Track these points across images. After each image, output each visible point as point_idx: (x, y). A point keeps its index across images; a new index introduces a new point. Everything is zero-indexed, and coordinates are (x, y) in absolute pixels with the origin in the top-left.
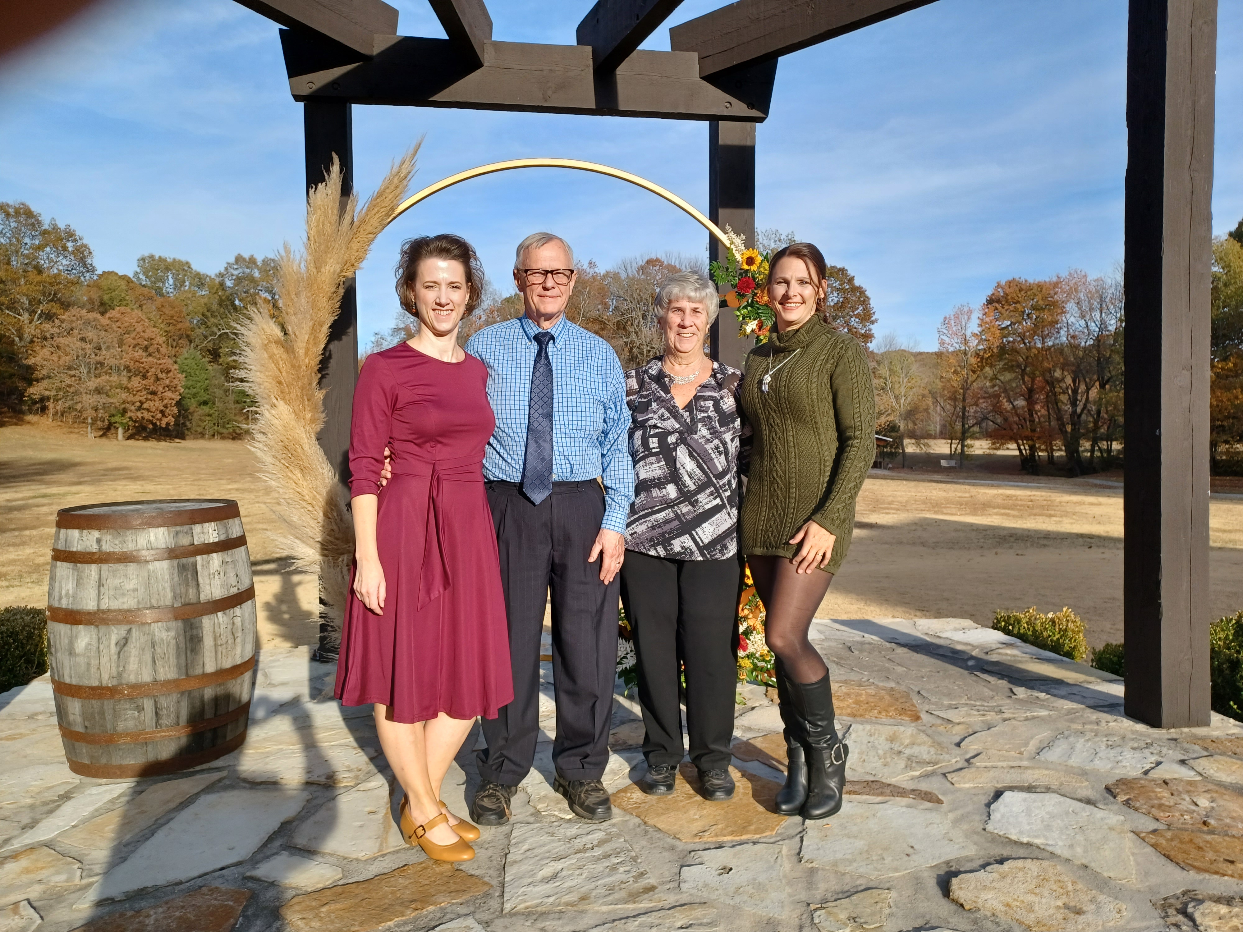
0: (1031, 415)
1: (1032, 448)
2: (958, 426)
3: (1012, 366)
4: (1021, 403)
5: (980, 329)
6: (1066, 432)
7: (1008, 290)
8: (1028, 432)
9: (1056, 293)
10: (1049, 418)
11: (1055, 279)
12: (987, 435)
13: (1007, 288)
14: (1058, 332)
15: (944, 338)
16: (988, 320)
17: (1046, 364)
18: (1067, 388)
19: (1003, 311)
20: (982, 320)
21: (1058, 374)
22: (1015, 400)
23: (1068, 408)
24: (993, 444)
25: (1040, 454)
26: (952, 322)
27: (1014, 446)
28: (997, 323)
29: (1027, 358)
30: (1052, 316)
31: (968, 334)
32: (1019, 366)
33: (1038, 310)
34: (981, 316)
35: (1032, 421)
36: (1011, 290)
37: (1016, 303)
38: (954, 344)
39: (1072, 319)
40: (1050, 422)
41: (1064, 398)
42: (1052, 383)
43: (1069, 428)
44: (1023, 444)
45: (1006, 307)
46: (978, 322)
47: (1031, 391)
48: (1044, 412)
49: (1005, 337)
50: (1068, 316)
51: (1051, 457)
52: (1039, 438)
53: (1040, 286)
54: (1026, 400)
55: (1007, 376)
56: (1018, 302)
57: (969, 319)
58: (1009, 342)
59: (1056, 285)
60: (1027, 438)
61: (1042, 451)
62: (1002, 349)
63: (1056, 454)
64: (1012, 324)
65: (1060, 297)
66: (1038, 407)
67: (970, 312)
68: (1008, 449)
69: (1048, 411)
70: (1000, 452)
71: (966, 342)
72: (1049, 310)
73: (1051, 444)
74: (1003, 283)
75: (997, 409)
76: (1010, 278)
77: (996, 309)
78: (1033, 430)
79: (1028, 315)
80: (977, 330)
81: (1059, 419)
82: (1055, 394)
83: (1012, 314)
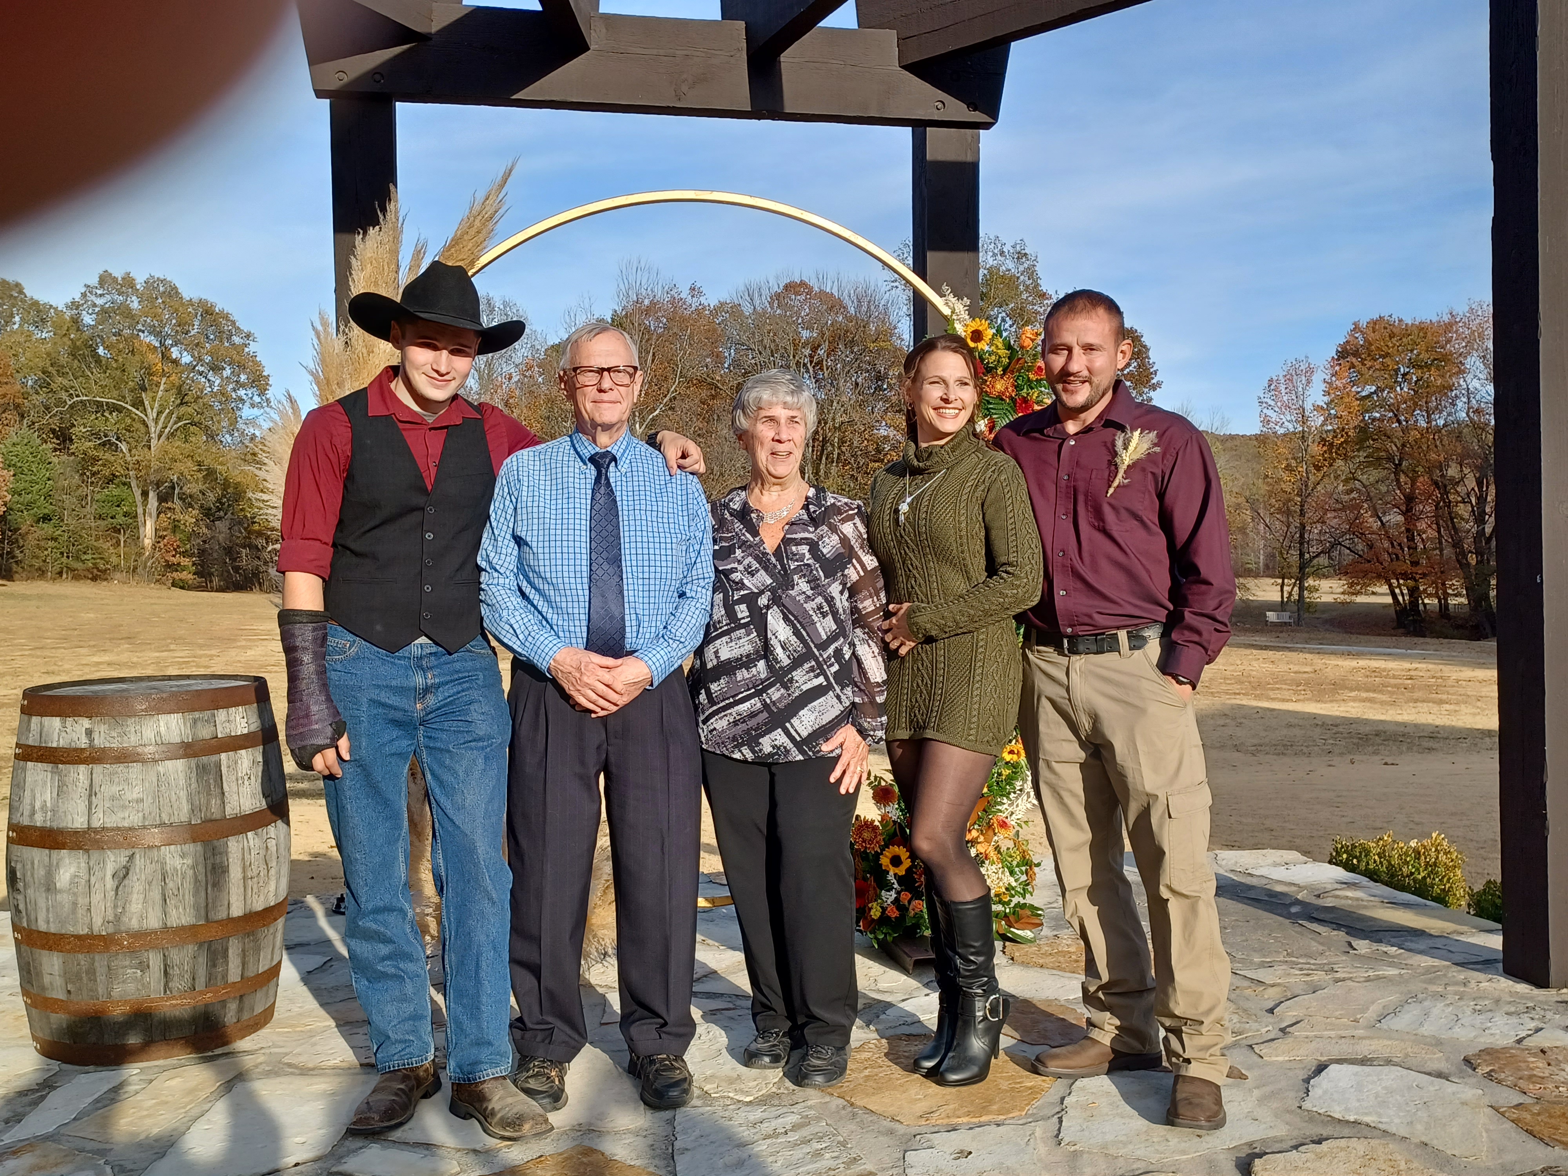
0: (1411, 539)
1: (1414, 592)
2: (1294, 557)
3: (1379, 459)
4: (1395, 518)
5: (1326, 399)
6: (1468, 564)
7: (1371, 336)
8: (1407, 567)
9: (1449, 341)
10: (1440, 543)
11: (1446, 318)
12: (1341, 571)
13: (1370, 332)
14: (1453, 404)
15: (1270, 412)
16: (1339, 383)
17: (1433, 456)
18: (1468, 494)
19: (1364, 370)
20: (1330, 384)
21: (1453, 471)
22: (1384, 513)
23: (1470, 526)
24: (1351, 585)
25: (1426, 601)
26: (1282, 387)
27: (1385, 589)
28: (1354, 389)
29: (1404, 445)
30: (1443, 376)
31: (1308, 406)
32: (1390, 459)
33: (1420, 367)
34: (1327, 378)
35: (1413, 548)
36: (1377, 336)
37: (1384, 357)
38: (1286, 424)
39: (1475, 384)
40: (1441, 550)
41: (1463, 510)
42: (1443, 486)
43: (1473, 559)
44: (1399, 586)
45: (1369, 364)
46: (1323, 386)
47: (1410, 499)
48: (1432, 533)
49: (1367, 411)
50: (1469, 377)
51: (1444, 607)
52: (1424, 575)
53: (1423, 329)
54: (1404, 514)
55: (1374, 474)
56: (1387, 355)
57: (1309, 382)
58: (1374, 420)
59: (1449, 327)
60: (1405, 576)
61: (1429, 596)
62: (1364, 433)
63: (1452, 601)
64: (1380, 389)
65: (1457, 346)
66: (1422, 525)
67: (1310, 371)
68: (1373, 593)
69: (1439, 532)
70: (1360, 599)
71: (1304, 420)
72: (1438, 368)
73: (1444, 584)
74: (1363, 323)
75: (1356, 529)
76: (1376, 317)
77: (1353, 366)
78: (1415, 564)
79: (1404, 375)
80: (1322, 400)
81: (1457, 544)
82: (1448, 504)
83: (1377, 373)
